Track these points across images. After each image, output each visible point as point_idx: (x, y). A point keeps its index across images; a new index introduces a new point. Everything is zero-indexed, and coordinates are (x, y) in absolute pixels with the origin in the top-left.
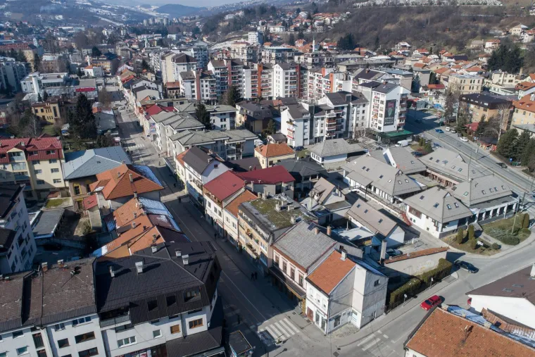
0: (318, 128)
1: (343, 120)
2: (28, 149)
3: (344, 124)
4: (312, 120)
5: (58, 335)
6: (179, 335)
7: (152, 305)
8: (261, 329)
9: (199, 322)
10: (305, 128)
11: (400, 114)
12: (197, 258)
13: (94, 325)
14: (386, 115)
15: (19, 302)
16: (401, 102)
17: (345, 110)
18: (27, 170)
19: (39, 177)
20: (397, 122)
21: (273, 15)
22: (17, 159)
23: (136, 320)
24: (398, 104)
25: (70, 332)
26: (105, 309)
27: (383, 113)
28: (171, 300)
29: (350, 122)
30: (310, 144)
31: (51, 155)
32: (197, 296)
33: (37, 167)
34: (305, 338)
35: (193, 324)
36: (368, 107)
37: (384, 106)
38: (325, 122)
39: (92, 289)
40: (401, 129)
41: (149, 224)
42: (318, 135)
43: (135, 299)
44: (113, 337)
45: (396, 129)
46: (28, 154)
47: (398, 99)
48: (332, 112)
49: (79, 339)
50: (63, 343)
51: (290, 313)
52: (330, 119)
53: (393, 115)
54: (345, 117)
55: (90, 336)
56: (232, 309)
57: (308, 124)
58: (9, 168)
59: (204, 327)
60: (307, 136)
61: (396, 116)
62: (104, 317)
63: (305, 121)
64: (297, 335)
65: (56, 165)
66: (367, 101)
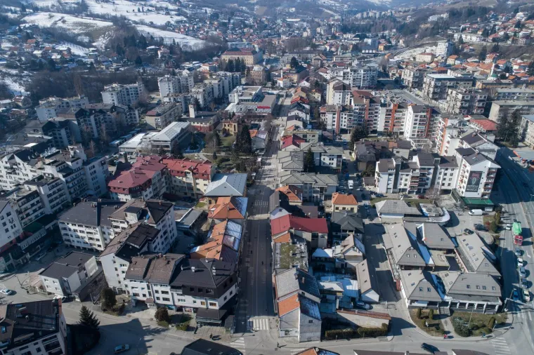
0: (403, 182)
1: (428, 179)
2: (195, 171)
3: (429, 182)
4: (397, 175)
5: (155, 288)
6: (204, 307)
7: (192, 289)
8: (251, 320)
9: (215, 305)
10: (389, 180)
11: (486, 184)
12: (222, 272)
13: (168, 289)
14: (469, 183)
15: (144, 269)
16: (488, 174)
17: (432, 171)
18: (192, 182)
19: (198, 187)
20: (481, 190)
22: (188, 176)
23: (184, 294)
24: (484, 176)
25: (160, 288)
26: (172, 284)
27: (467, 180)
28: (200, 290)
29: (437, 181)
30: (393, 192)
31: (204, 176)
33: (197, 181)
34: (269, 335)
35: (211, 304)
36: (456, 172)
37: (467, 175)
38: (409, 178)
39: (170, 273)
40: (486, 197)
41: (220, 242)
42: (402, 187)
43: (186, 284)
44: (176, 297)
45: (480, 196)
46: (194, 174)
47: (486, 172)
48: (418, 171)
49: (163, 292)
50: (157, 292)
51: (271, 317)
52: (413, 177)
53: (478, 183)
54: (430, 176)
55: (167, 293)
57: (393, 177)
58: (184, 179)
59: (217, 308)
60: (391, 186)
61: (481, 187)
62: (173, 287)
63: (390, 175)
64: (266, 331)
65: (206, 182)
66: (457, 166)
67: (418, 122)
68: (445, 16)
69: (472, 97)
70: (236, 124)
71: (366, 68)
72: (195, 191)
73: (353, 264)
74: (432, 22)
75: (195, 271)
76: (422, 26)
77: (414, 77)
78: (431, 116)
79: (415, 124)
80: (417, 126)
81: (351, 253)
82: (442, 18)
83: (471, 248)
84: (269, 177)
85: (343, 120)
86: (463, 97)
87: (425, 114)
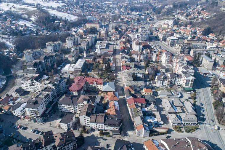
0: (165, 83)
1: (173, 82)
2: (97, 82)
3: (173, 83)
4: (163, 81)
5: (99, 125)
6: (114, 129)
7: (111, 125)
8: (127, 132)
9: (117, 128)
10: (161, 82)
11: (191, 83)
12: (119, 119)
13: (103, 125)
14: (186, 83)
15: (95, 119)
16: (192, 81)
17: (174, 79)
18: (96, 86)
19: (98, 87)
20: (190, 85)
21: (185, 7)
22: (95, 84)
23: (108, 126)
24: (191, 81)
25: (100, 125)
26: (105, 124)
27: (185, 82)
28: (113, 125)
29: (176, 82)
30: (162, 86)
31: (100, 84)
32: (117, 125)
33: (98, 86)
34: (133, 136)
35: (116, 128)
36: (182, 79)
37: (186, 81)
38: (167, 82)
39: (104, 120)
40: (191, 87)
41: (114, 108)
42: (165, 84)
43: (109, 123)
44: (105, 127)
45: (189, 87)
46: (97, 83)
47: (191, 80)
48: (170, 79)
49: (101, 126)
50: (99, 126)
51: (133, 131)
52: (168, 81)
53: (189, 83)
54: (174, 81)
55: (103, 126)
56: (124, 127)
57: (162, 82)
58: (93, 85)
59: (118, 129)
60: (161, 84)
61: (190, 84)
62: (104, 124)
63: (161, 81)
64: (132, 135)
65: (101, 86)
66: (182, 77)
67: (167, 59)
68: (171, 6)
69: (184, 47)
70: (103, 60)
71: (145, 33)
72: (97, 89)
73: (154, 113)
74: (167, 9)
75: (111, 119)
76: (163, 10)
77: (163, 37)
78: (172, 56)
79: (166, 59)
80: (167, 60)
81: (153, 109)
82: (170, 7)
83: (188, 106)
84: (119, 81)
85: (141, 57)
86: (181, 48)
87: (169, 56)
